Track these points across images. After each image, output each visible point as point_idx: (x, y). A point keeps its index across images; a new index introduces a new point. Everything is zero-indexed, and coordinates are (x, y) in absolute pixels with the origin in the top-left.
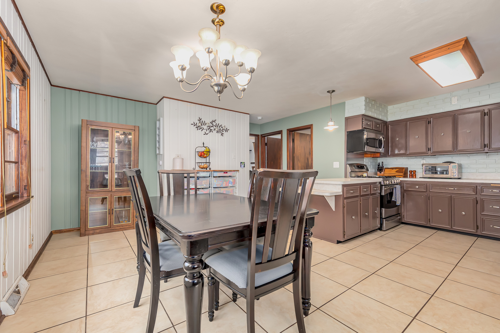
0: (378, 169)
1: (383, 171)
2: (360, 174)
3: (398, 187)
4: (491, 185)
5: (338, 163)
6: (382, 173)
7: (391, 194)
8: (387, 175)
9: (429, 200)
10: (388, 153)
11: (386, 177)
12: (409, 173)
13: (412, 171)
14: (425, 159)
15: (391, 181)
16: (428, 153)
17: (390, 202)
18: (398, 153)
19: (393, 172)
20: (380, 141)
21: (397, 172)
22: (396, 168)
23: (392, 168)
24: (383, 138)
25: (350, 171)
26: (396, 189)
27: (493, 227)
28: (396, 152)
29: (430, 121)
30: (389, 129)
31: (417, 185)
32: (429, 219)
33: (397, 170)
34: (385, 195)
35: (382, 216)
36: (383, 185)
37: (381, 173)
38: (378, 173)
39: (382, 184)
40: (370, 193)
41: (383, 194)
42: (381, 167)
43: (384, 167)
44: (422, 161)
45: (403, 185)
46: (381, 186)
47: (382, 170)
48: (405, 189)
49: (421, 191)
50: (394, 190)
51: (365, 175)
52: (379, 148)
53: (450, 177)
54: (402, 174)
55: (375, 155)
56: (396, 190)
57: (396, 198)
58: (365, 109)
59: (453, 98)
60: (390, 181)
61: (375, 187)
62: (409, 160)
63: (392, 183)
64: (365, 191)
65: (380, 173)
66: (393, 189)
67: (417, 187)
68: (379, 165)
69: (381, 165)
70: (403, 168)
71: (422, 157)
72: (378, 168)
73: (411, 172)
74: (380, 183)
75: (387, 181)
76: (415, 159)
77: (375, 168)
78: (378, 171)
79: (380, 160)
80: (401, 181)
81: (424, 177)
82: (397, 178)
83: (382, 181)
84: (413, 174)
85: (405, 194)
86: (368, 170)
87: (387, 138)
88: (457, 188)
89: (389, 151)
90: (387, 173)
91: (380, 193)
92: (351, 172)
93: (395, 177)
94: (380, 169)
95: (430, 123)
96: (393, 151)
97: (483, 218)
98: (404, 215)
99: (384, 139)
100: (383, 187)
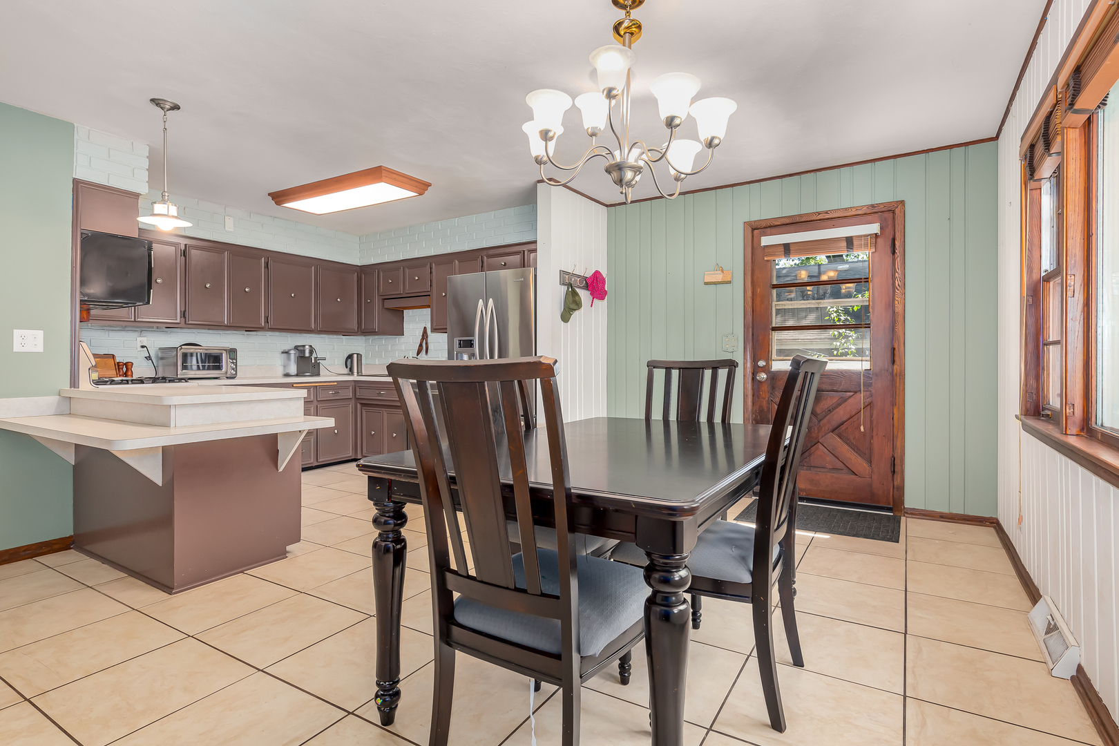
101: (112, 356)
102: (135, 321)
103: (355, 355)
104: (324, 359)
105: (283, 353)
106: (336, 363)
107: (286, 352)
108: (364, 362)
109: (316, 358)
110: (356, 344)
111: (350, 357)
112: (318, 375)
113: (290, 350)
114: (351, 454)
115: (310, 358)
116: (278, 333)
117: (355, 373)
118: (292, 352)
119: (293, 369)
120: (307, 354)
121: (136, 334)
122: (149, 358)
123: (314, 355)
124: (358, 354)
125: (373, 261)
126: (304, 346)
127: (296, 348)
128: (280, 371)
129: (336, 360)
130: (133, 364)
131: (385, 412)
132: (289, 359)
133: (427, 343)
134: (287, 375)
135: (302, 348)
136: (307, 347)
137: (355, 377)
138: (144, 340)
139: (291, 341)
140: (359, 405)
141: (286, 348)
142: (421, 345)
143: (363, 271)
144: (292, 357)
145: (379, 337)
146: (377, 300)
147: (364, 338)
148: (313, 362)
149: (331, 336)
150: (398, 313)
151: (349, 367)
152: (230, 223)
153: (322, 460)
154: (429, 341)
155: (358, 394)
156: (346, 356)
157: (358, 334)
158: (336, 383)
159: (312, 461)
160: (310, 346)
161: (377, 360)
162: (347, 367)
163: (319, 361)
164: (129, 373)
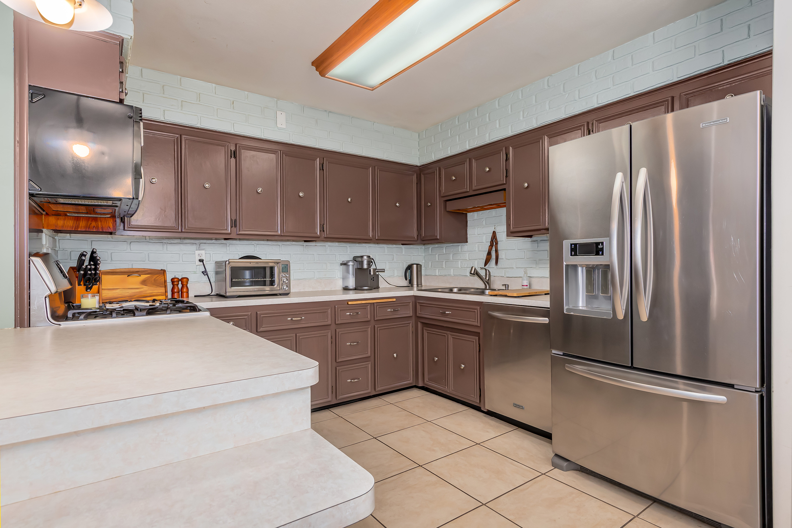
1: (98, 282)
4: (350, 303)
6: (95, 288)
13: (179, 280)
14: (203, 246)
21: (144, 282)
22: (139, 272)
23: (129, 273)
29: (235, 151)
31: (231, 318)
33: (143, 277)
37: (90, 288)
38: (80, 289)
43: (102, 270)
44: (197, 252)
47: (96, 280)
53: (277, 292)
54: (162, 289)
62: (165, 246)
65: (86, 289)
70: (157, 272)
71: (197, 242)
73: (176, 281)
76: (182, 247)
78: (80, 282)
84: (182, 288)
90: (111, 288)
95: (235, 157)
101: (163, 272)
102: (182, 232)
103: (415, 266)
104: (383, 271)
105: (342, 264)
106: (396, 275)
107: (345, 264)
108: (423, 273)
109: (374, 270)
110: (415, 254)
111: (410, 267)
112: (376, 288)
113: (349, 261)
114: (411, 381)
115: (368, 269)
116: (337, 244)
117: (415, 289)
118: (351, 263)
119: (351, 283)
120: (365, 266)
121: (194, 247)
122: (205, 273)
123: (373, 267)
124: (417, 264)
125: (433, 158)
126: (362, 257)
127: (355, 259)
128: (339, 285)
129: (396, 271)
130: (188, 279)
131: (450, 336)
132: (348, 272)
133: (496, 251)
135: (360, 259)
136: (365, 257)
137: (414, 292)
138: (202, 253)
139: (350, 251)
140: (420, 325)
141: (345, 259)
142: (489, 254)
143: (423, 171)
144: (351, 268)
145: (440, 245)
146: (438, 202)
147: (423, 247)
148: (372, 274)
149: (390, 246)
150: (461, 217)
151: (408, 278)
152: (281, 118)
153: (380, 389)
154: (499, 248)
155: (419, 311)
156: (405, 266)
157: (419, 242)
158: (395, 300)
159: (369, 391)
160: (369, 257)
161: (437, 270)
162: (406, 279)
163: (377, 273)
164: (185, 290)
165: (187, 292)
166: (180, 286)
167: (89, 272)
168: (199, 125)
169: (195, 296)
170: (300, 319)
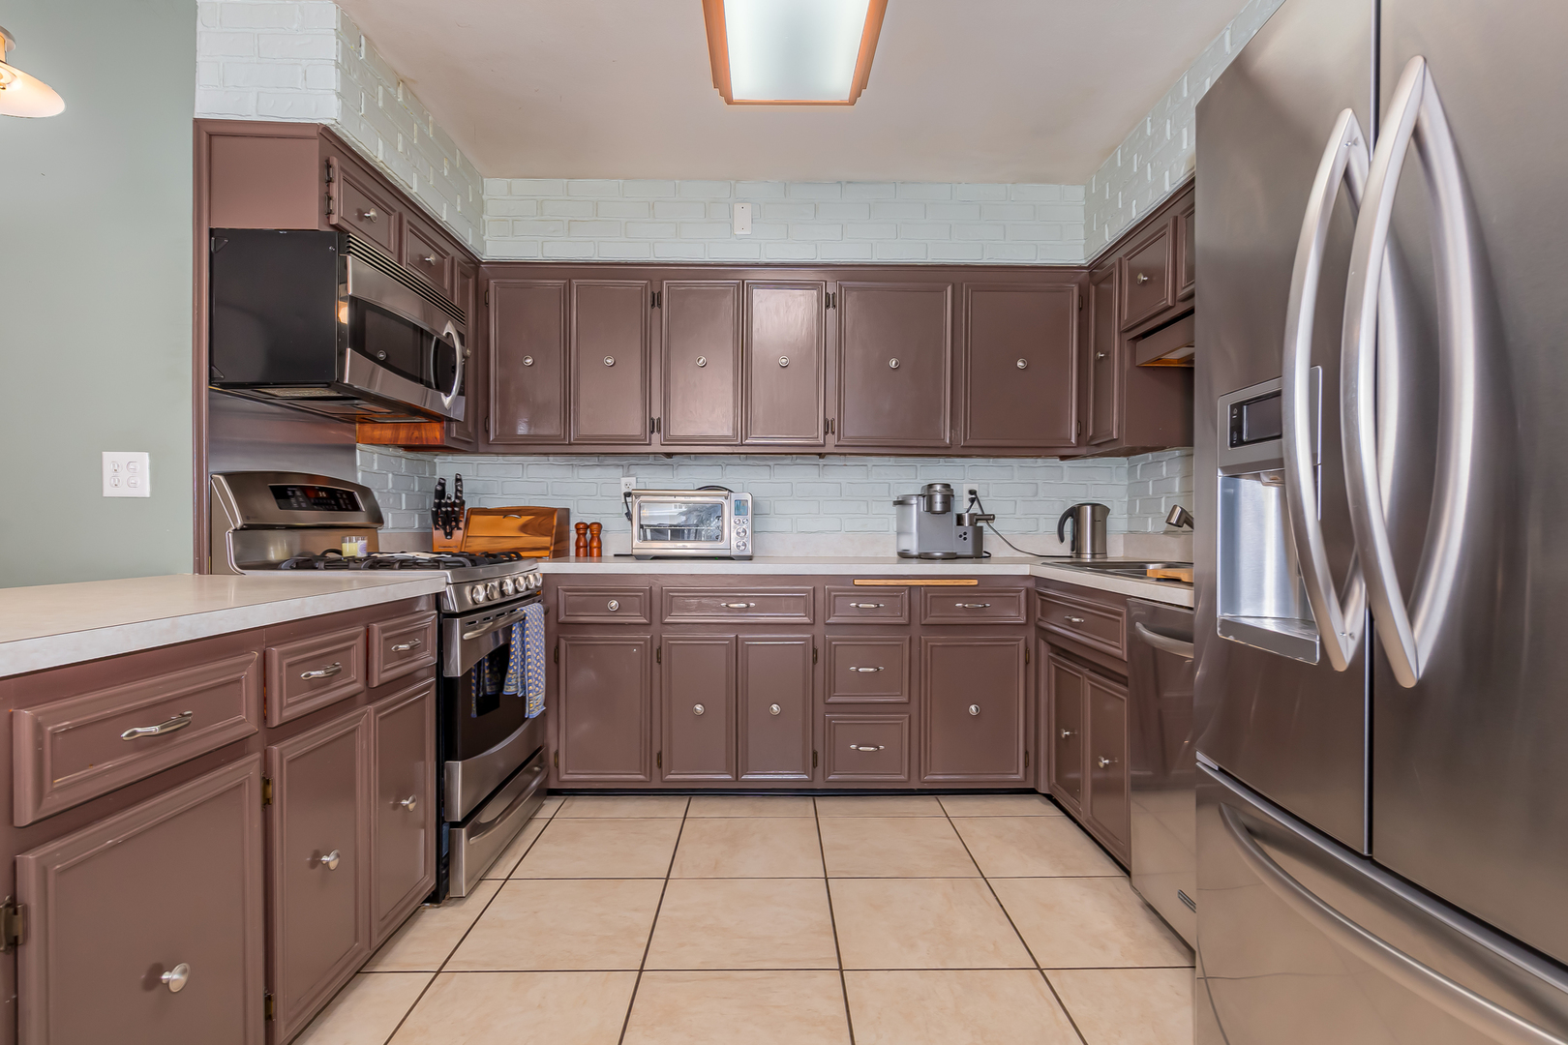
0: (435, 515)
1: (462, 525)
2: (320, 543)
3: (533, 611)
4: (857, 582)
5: (143, 459)
6: (458, 534)
7: (500, 659)
8: (478, 545)
9: (660, 663)
10: (487, 432)
11: (475, 560)
12: (573, 535)
13: (587, 527)
14: (634, 470)
15: (501, 585)
16: (650, 444)
17: (491, 702)
18: (532, 432)
19: (508, 534)
20: (444, 350)
21: (524, 528)
22: (520, 511)
23: (505, 512)
24: (461, 337)
25: (240, 523)
26: (523, 629)
27: (857, 749)
28: (522, 429)
29: (660, 294)
30: (487, 304)
31: (613, 594)
32: (660, 755)
33: (525, 519)
34: (467, 675)
35: (450, 812)
36: (455, 615)
37: (449, 534)
38: (438, 535)
39: (452, 605)
40: (358, 686)
41: (456, 668)
42: (453, 505)
43: (467, 507)
44: (624, 480)
45: (552, 599)
46: (445, 618)
47: (457, 521)
48: (562, 618)
49: (630, 624)
50: (516, 636)
51: (354, 547)
52: (438, 388)
53: (726, 553)
54: (546, 540)
55: (416, 434)
56: (523, 635)
57: (523, 676)
58: (339, 95)
59: (738, 207)
60: (496, 584)
61: (403, 638)
62: (576, 471)
63: (503, 593)
64: (317, 685)
65: (447, 534)
66: (508, 631)
67: (614, 604)
68: (441, 494)
69: (450, 490)
70: (551, 512)
71: (625, 462)
72: (438, 506)
73: (583, 528)
74: (438, 599)
75: (480, 587)
76: (598, 471)
77: (424, 509)
78: (436, 523)
79: (446, 467)
80: (544, 576)
81: (635, 552)
82: (523, 565)
83: (450, 591)
84: (590, 539)
85: (563, 643)
86: (378, 519)
87: (479, 342)
88: (758, 600)
89: (488, 417)
90: (480, 536)
91: (440, 666)
92: (247, 528)
93: (520, 558)
94: (447, 512)
95: (660, 305)
96: (508, 421)
97: (830, 719)
98: (557, 754)
99: (462, 343)
100: (451, 626)
101: (566, 513)
103: (1089, 509)
104: (1000, 518)
105: (896, 504)
106: (1037, 527)
107: (901, 503)
109: (974, 516)
111: (1074, 513)
113: (908, 497)
114: (1020, 776)
118: (917, 502)
119: (915, 544)
120: (938, 507)
121: (620, 471)
122: (629, 516)
124: (1094, 506)
126: (930, 486)
129: (1036, 521)
130: (601, 526)
131: (1086, 680)
132: (907, 519)
134: (904, 556)
135: (926, 491)
136: (938, 488)
138: (630, 482)
139: (912, 476)
140: (1042, 646)
143: (1096, 277)
144: (916, 511)
146: (1116, 347)
148: (966, 525)
151: (1068, 537)
152: (743, 215)
153: (937, 777)
156: (1061, 510)
157: (1084, 449)
158: (975, 582)
159: (899, 778)
160: (947, 486)
161: (1150, 520)
162: (1062, 539)
163: (979, 524)
164: (595, 544)
165: (599, 548)
166: (588, 535)
167: (444, 509)
168: (596, 258)
169: (615, 555)
170: (744, 605)
